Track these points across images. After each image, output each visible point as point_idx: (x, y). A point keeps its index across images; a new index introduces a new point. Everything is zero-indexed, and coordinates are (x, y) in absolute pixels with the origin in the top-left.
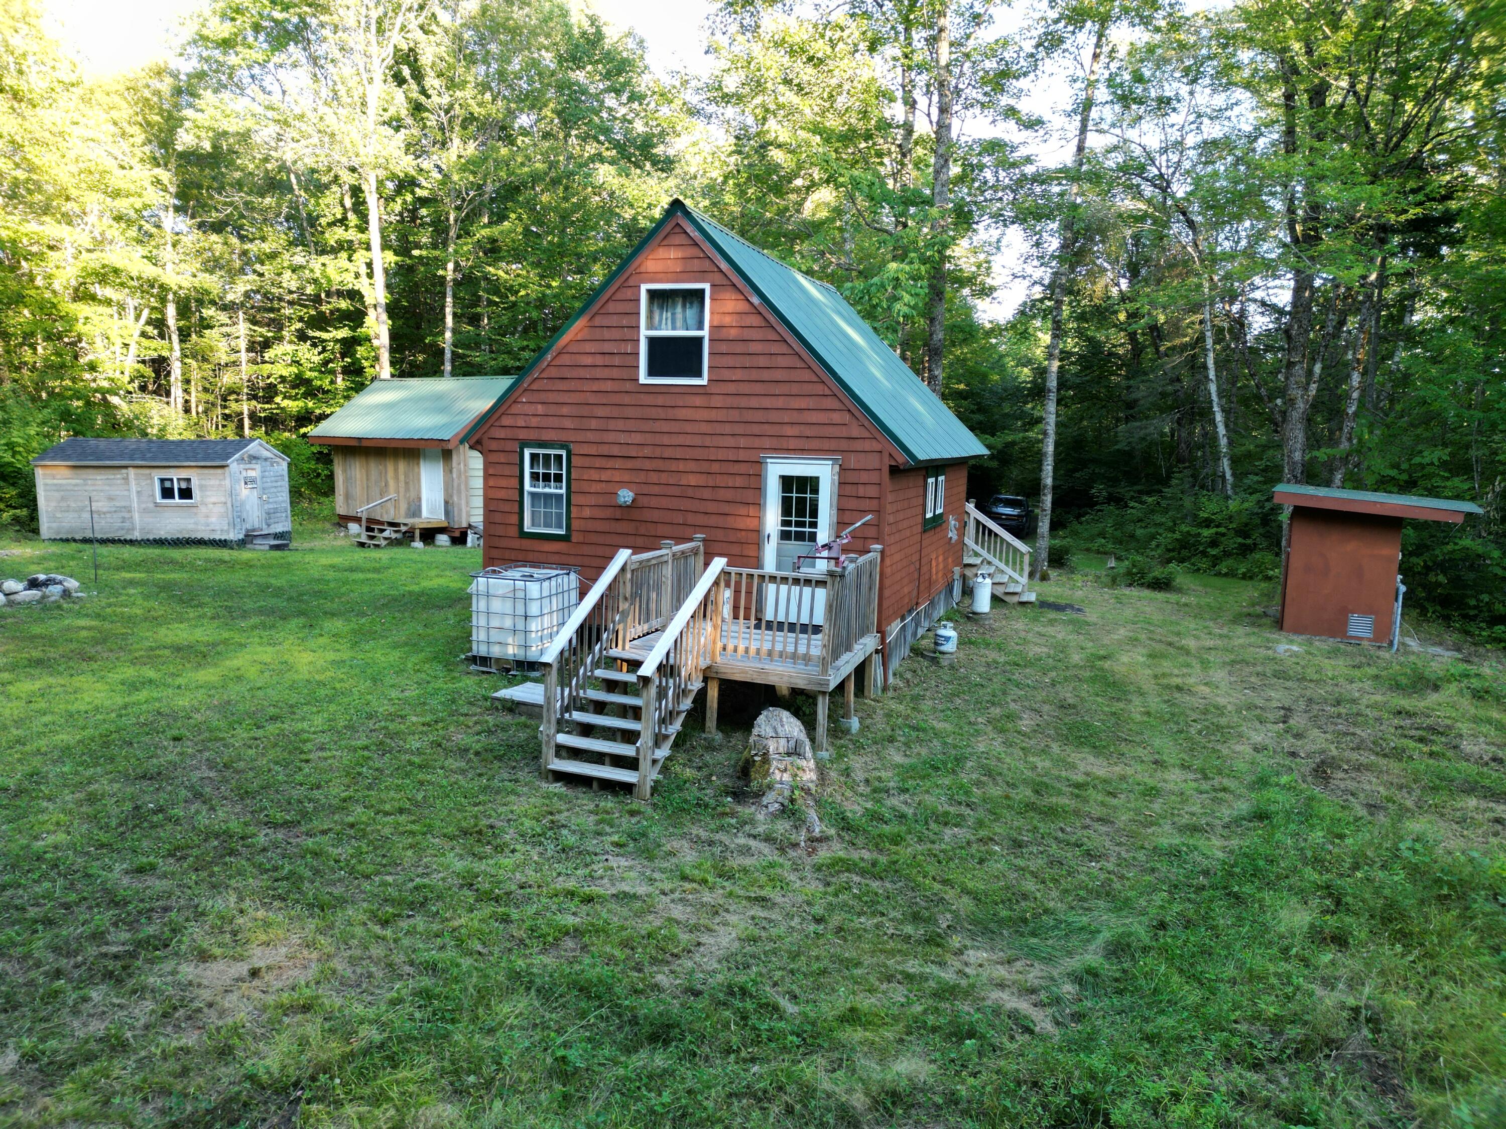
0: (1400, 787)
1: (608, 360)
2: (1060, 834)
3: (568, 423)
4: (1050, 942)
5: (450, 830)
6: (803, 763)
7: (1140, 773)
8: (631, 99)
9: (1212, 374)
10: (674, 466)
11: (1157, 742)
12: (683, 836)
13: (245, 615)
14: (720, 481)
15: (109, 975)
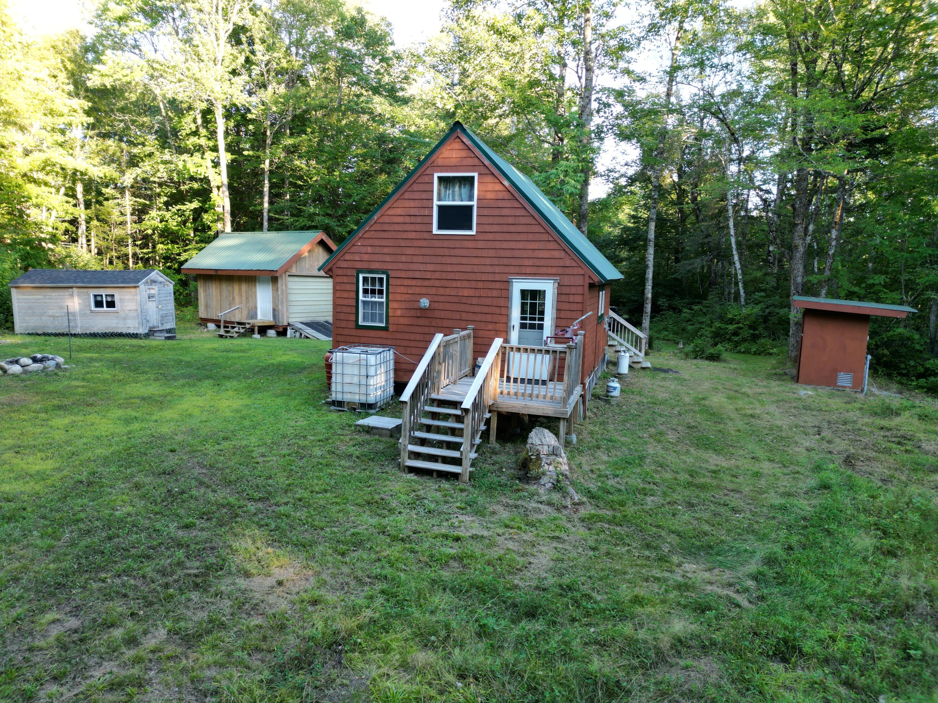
0: (896, 470)
1: (413, 220)
2: (713, 499)
3: (388, 258)
4: (729, 558)
5: (360, 501)
6: (560, 460)
7: (745, 464)
8: (381, 61)
9: (732, 232)
10: (454, 284)
11: (750, 447)
12: (498, 503)
13: (175, 378)
14: (483, 293)
15: (197, 586)
